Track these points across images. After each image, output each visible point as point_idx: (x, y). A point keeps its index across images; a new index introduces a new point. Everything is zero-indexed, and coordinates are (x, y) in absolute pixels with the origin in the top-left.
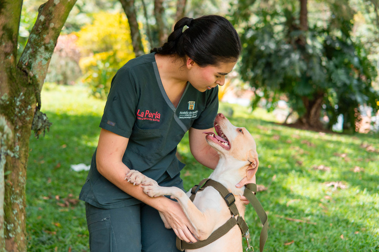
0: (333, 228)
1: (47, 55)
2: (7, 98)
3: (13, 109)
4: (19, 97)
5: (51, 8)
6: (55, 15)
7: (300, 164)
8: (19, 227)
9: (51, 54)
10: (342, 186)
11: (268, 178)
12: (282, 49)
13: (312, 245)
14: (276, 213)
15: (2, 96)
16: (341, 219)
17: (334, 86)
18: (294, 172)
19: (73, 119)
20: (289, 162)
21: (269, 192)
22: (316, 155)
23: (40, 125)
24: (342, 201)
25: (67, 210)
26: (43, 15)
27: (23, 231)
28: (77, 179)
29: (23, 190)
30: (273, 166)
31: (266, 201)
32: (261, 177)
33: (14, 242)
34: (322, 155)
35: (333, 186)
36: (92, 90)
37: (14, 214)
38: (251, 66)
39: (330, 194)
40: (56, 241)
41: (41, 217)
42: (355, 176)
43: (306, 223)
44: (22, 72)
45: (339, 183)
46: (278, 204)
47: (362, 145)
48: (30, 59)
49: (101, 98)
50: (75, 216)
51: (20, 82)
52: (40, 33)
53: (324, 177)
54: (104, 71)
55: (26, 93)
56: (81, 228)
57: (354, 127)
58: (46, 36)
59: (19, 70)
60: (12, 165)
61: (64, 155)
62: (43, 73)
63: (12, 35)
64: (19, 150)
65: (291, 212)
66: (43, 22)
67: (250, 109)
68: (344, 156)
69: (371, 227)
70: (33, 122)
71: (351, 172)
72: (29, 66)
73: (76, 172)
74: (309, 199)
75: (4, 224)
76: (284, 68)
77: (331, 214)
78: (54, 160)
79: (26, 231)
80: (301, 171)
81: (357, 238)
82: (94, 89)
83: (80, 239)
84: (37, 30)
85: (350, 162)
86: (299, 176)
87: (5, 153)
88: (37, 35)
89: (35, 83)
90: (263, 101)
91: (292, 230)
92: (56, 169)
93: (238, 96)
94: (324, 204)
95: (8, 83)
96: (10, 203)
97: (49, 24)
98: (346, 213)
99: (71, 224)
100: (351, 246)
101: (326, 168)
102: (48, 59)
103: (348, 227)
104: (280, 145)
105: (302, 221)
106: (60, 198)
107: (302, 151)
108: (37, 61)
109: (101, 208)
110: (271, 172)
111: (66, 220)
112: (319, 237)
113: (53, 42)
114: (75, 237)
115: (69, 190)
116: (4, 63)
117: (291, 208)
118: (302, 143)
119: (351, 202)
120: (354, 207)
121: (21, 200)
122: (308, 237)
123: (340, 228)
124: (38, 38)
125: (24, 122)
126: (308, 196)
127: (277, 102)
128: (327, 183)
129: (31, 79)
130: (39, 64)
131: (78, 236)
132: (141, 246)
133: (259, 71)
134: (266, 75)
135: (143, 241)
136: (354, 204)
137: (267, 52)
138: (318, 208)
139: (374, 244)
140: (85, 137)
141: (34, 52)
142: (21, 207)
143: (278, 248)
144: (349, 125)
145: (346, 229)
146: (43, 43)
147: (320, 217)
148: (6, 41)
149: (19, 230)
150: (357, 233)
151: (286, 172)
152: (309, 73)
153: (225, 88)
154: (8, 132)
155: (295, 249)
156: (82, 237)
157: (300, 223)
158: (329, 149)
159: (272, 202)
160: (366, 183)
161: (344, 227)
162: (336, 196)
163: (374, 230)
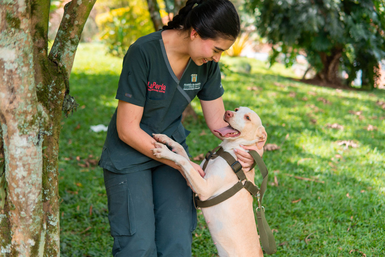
0: (340, 186)
1: (73, 48)
2: (41, 87)
3: (47, 95)
4: (51, 84)
5: (74, 8)
6: (78, 14)
7: (314, 122)
8: (53, 191)
9: (77, 47)
10: (354, 145)
11: (281, 137)
12: (300, 3)
13: (318, 203)
14: (287, 172)
15: (38, 84)
16: (349, 177)
17: (352, 41)
18: (306, 131)
19: (91, 78)
20: (303, 121)
21: (281, 151)
22: (331, 113)
23: (69, 106)
24: (352, 160)
25: (88, 170)
26: (68, 14)
27: (57, 195)
28: (96, 139)
29: (56, 161)
30: (287, 124)
31: (278, 161)
32: (274, 136)
33: (50, 204)
34: (337, 113)
35: (345, 144)
36: (109, 48)
37: (49, 181)
38: (268, 21)
39: (341, 152)
40: (78, 201)
41: (63, 178)
42: (367, 135)
43: (314, 182)
44: (53, 63)
45: (350, 141)
46: (289, 163)
47: (378, 102)
48: (59, 51)
49: (118, 55)
50: (96, 175)
51: (52, 71)
52: (66, 29)
53: (336, 136)
54: (120, 28)
55: (56, 80)
56: (102, 187)
57: (372, 82)
58: (71, 31)
59: (50, 62)
60: (47, 141)
61: (83, 116)
62: (70, 63)
63: (43, 33)
64: (53, 129)
65: (301, 171)
66: (69, 20)
67: (268, 65)
68: (358, 113)
69: (377, 186)
70: (63, 105)
71: (365, 130)
72: (58, 57)
73: (95, 133)
74: (320, 158)
75: (42, 190)
76: (301, 23)
77: (340, 173)
78: (74, 122)
79: (59, 194)
80: (314, 130)
81: (362, 196)
82: (111, 46)
83: (100, 198)
84: (64, 27)
85: (364, 121)
86: (312, 135)
87: (43, 133)
88: (63, 31)
89: (64, 72)
90: (282, 56)
91: (300, 189)
92: (76, 130)
93: (256, 50)
94: (333, 163)
95: (42, 73)
96: (46, 172)
97: (74, 21)
98: (354, 172)
99: (92, 184)
100: (355, 205)
101: (339, 127)
102: (74, 51)
103: (354, 186)
104: (296, 103)
105: (311, 179)
106: (81, 158)
107: (317, 109)
108: (65, 53)
109: (118, 173)
110: (285, 131)
111: (87, 180)
112: (325, 196)
113: (77, 36)
114: (96, 196)
115: (89, 151)
116: (38, 56)
117: (301, 167)
118: (318, 101)
119: (361, 161)
120: (363, 166)
121: (55, 169)
122: (314, 195)
123: (347, 187)
124: (65, 33)
125: (56, 105)
126: (319, 155)
127: (296, 58)
128: (338, 142)
129: (60, 69)
130: (66, 56)
131: (98, 196)
132: (154, 205)
133: (276, 26)
134: (283, 31)
135: (155, 201)
136: (364, 162)
137: (285, 7)
138: (328, 167)
139: (378, 203)
140: (104, 97)
141: (62, 45)
142: (55, 175)
143: (286, 205)
144: (367, 80)
145: (353, 187)
146: (69, 38)
147: (328, 176)
148: (39, 38)
149: (53, 194)
150: (363, 191)
151: (299, 130)
152: (327, 29)
153: (243, 43)
154: (45, 116)
155: (301, 207)
156: (102, 196)
157: (309, 181)
158: (345, 106)
159: (283, 161)
160: (377, 142)
161: (351, 186)
162: (347, 154)
163: (380, 189)
